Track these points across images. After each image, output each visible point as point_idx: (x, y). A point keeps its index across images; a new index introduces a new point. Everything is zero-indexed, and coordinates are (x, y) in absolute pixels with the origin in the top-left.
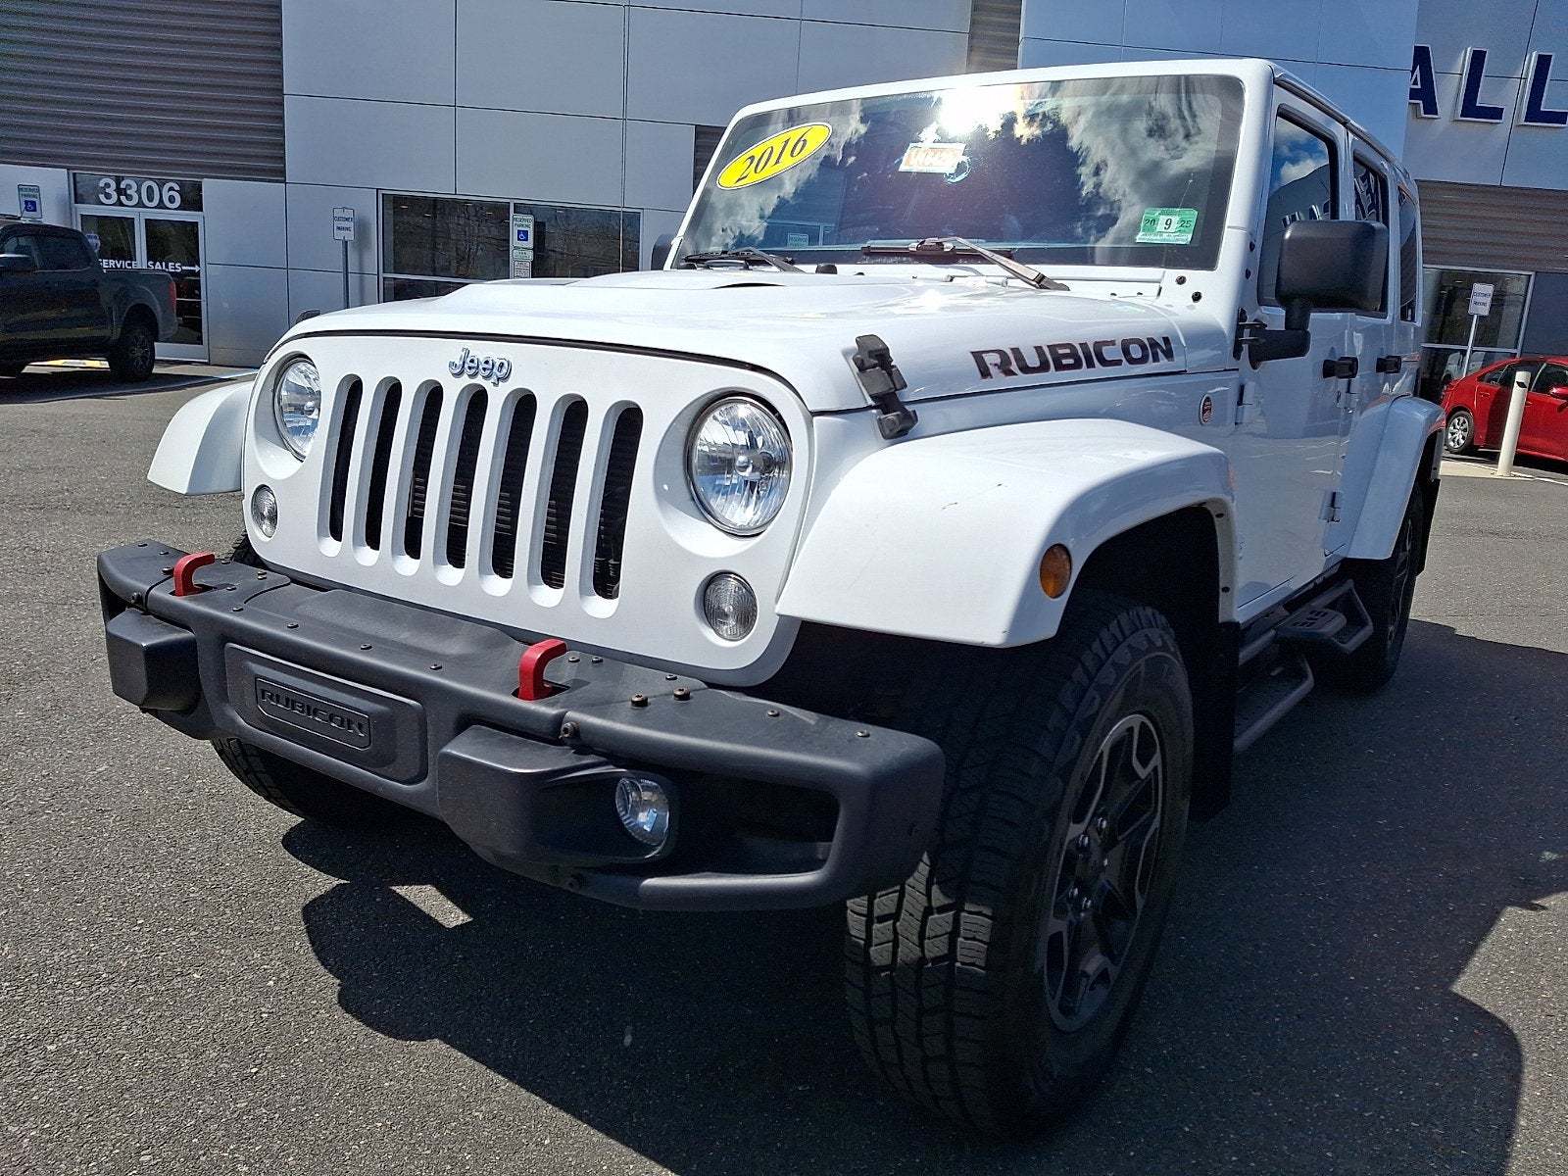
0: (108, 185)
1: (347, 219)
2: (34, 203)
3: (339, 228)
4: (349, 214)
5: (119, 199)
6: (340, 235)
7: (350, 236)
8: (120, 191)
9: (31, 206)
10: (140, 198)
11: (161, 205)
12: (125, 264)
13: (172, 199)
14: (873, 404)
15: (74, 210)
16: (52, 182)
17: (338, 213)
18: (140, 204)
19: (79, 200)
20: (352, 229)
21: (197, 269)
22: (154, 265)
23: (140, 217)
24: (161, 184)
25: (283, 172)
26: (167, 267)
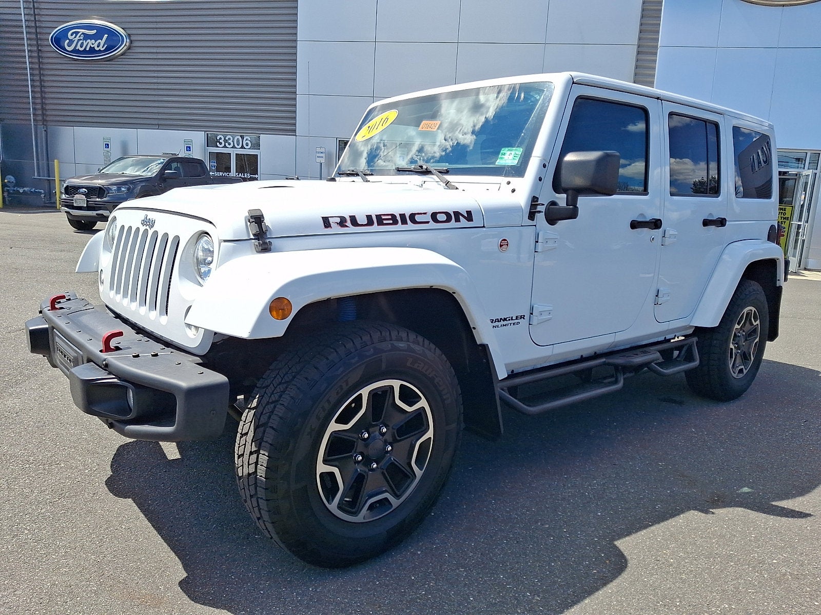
0: (221, 138)
1: (322, 153)
2: (190, 147)
3: (318, 157)
4: (323, 150)
5: (225, 145)
6: (318, 160)
7: (323, 160)
8: (226, 141)
9: (188, 149)
10: (234, 144)
11: (242, 147)
12: (226, 174)
13: (247, 145)
14: (253, 237)
15: (206, 150)
16: (198, 138)
17: (318, 149)
18: (234, 147)
19: (209, 145)
20: (324, 157)
21: (256, 176)
22: (239, 175)
23: (233, 153)
24: (242, 137)
25: (295, 131)
26: (244, 176)
